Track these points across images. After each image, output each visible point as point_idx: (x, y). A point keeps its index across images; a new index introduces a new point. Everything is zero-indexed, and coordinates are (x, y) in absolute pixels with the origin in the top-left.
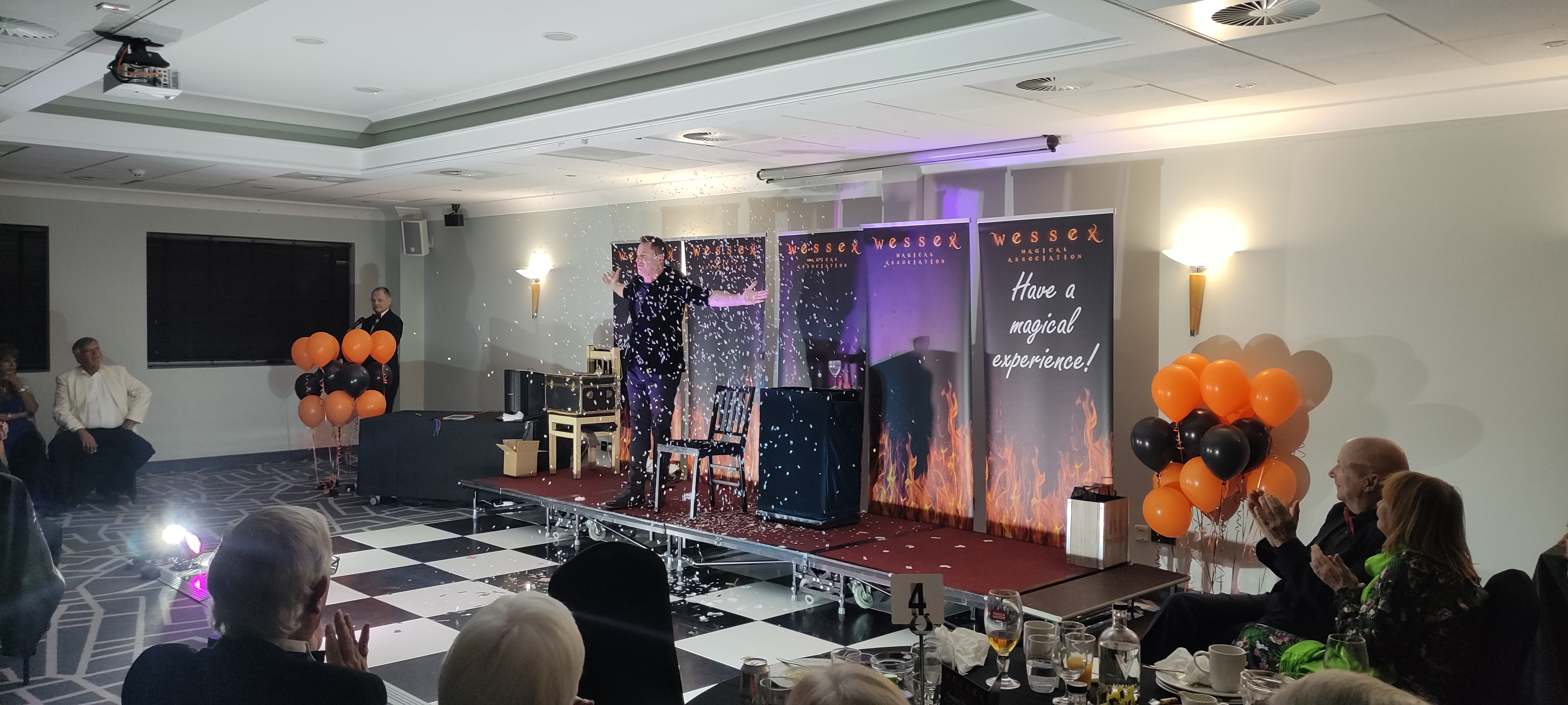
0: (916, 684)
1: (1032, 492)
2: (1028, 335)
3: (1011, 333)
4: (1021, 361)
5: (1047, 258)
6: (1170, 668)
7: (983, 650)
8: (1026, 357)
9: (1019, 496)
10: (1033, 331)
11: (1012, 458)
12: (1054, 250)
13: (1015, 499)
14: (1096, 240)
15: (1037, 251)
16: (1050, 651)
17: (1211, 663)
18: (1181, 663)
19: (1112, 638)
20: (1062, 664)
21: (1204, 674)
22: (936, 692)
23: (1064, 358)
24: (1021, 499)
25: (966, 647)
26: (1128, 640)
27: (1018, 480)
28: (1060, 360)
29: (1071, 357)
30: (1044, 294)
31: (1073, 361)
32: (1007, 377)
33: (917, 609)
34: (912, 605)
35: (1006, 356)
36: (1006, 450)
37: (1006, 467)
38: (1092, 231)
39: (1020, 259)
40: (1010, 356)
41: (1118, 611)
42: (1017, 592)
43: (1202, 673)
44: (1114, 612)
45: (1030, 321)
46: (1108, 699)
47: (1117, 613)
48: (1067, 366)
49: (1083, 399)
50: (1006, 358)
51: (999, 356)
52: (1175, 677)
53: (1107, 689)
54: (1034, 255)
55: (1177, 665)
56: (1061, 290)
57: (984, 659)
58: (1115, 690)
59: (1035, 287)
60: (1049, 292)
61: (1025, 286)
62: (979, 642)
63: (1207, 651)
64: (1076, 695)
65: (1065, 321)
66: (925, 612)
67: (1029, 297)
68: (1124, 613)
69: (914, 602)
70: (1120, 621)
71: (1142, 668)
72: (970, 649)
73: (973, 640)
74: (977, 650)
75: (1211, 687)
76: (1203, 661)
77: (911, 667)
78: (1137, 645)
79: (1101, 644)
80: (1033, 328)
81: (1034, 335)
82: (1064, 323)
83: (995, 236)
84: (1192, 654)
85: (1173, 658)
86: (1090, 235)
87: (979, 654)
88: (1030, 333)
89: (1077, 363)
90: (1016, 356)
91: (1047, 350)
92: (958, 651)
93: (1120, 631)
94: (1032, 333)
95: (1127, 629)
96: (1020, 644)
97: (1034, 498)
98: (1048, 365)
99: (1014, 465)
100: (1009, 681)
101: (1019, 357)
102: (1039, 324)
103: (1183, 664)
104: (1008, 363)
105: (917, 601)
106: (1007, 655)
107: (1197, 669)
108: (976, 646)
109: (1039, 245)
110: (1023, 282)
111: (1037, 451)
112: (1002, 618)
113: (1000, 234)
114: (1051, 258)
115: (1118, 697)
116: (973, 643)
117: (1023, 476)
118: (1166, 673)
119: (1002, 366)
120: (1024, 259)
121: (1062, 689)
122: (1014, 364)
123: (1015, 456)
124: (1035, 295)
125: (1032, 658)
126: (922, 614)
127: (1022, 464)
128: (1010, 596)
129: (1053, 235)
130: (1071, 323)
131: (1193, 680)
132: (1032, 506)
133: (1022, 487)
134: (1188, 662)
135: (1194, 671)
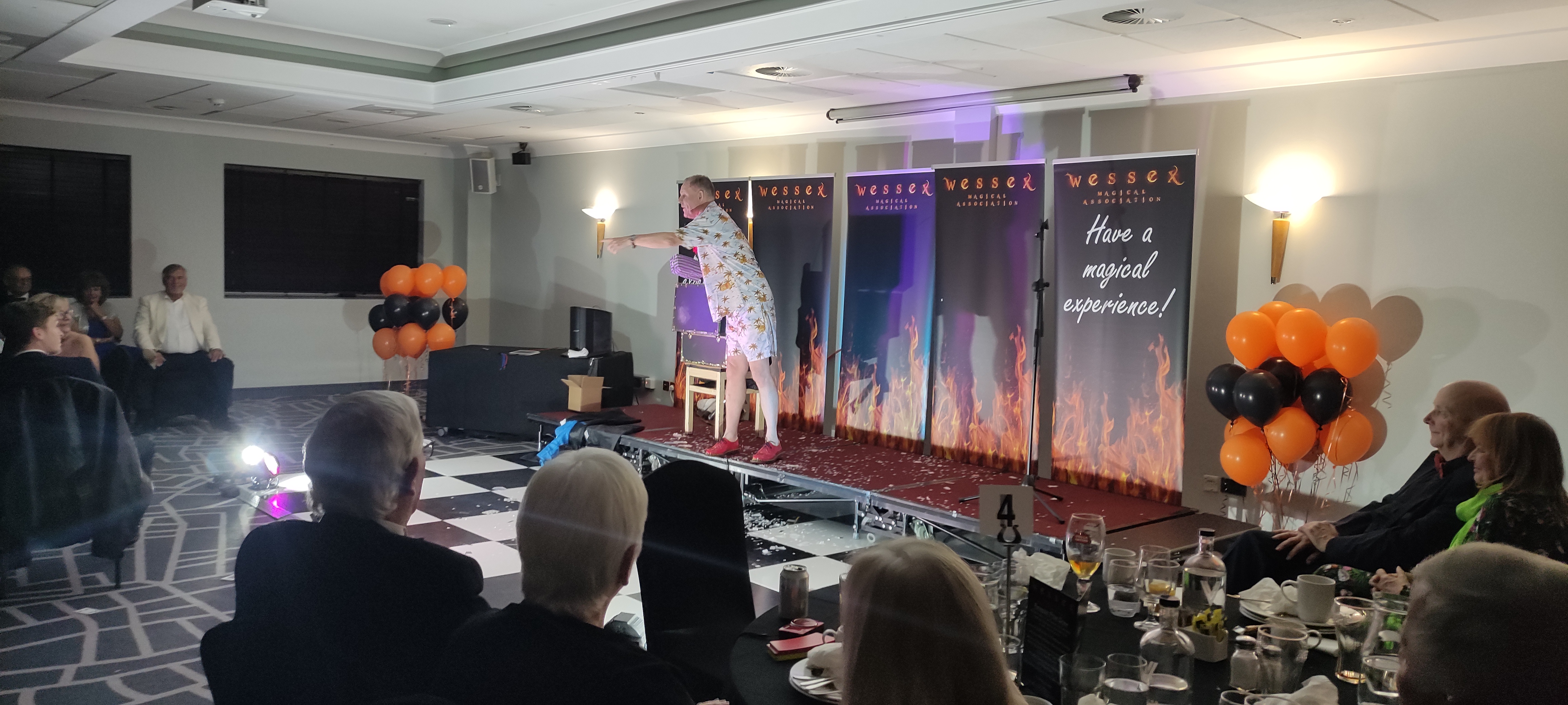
0: (1000, 599)
1: (1100, 438)
2: (1101, 279)
3: (1084, 276)
4: (1094, 306)
5: (1124, 201)
6: (1256, 598)
7: (1061, 575)
8: (1099, 301)
9: (1086, 443)
10: (1106, 275)
11: (1080, 403)
12: (1132, 193)
13: (1082, 445)
14: (1176, 182)
15: (1113, 194)
16: (1132, 577)
17: (1299, 593)
18: (1266, 593)
21: (1291, 604)
22: (1022, 604)
23: (1137, 303)
24: (1089, 444)
25: (1046, 568)
26: (1214, 568)
27: (1085, 426)
28: (1134, 305)
29: (1145, 302)
30: (1120, 238)
31: (1148, 306)
32: (1078, 322)
33: (1006, 521)
34: (1000, 516)
35: (1078, 300)
36: (1074, 396)
37: (1075, 412)
38: (1173, 173)
39: (1096, 201)
40: (1082, 300)
42: (1100, 516)
43: (1289, 602)
44: (1201, 537)
45: (1104, 265)
46: (1194, 621)
48: (1141, 311)
49: (1156, 345)
50: (1078, 303)
51: (1070, 300)
52: (1258, 605)
54: (1110, 198)
55: (1262, 594)
56: (1137, 233)
57: (1062, 583)
58: (1200, 616)
59: (1110, 230)
60: (1125, 235)
61: (1100, 229)
62: (1058, 567)
63: (1295, 579)
65: (1140, 265)
66: (1013, 524)
67: (1104, 241)
68: (1211, 540)
69: (1003, 514)
71: (1227, 597)
72: (1049, 573)
73: (1054, 565)
74: (1056, 575)
76: (1290, 591)
80: (1107, 272)
81: (1108, 279)
82: (1139, 268)
83: (1071, 177)
84: (1279, 584)
86: (1170, 177)
87: (1057, 579)
88: (1103, 277)
90: (1089, 301)
91: (1121, 295)
92: (1036, 575)
94: (1106, 277)
95: (1213, 556)
96: (1101, 567)
97: (1102, 444)
98: (1121, 310)
99: (1082, 408)
100: (1089, 605)
101: (1091, 301)
102: (1113, 268)
103: (1268, 594)
104: (1079, 307)
105: (1005, 512)
106: (1087, 578)
107: (1284, 599)
108: (1054, 571)
109: (1115, 187)
110: (1098, 225)
111: (1106, 397)
112: (1085, 541)
113: (1076, 176)
114: (1128, 201)
115: (1204, 619)
116: (1051, 568)
117: (1091, 421)
118: (1250, 603)
119: (1073, 311)
120: (1100, 202)
121: (1143, 614)
122: (1086, 308)
123: (1083, 402)
124: (1111, 239)
125: (1113, 583)
126: (1011, 526)
127: (1090, 410)
128: (1093, 519)
129: (1131, 177)
130: (1146, 268)
131: (1280, 609)
132: (1099, 453)
133: (1089, 433)
134: (1274, 592)
135: (1281, 601)
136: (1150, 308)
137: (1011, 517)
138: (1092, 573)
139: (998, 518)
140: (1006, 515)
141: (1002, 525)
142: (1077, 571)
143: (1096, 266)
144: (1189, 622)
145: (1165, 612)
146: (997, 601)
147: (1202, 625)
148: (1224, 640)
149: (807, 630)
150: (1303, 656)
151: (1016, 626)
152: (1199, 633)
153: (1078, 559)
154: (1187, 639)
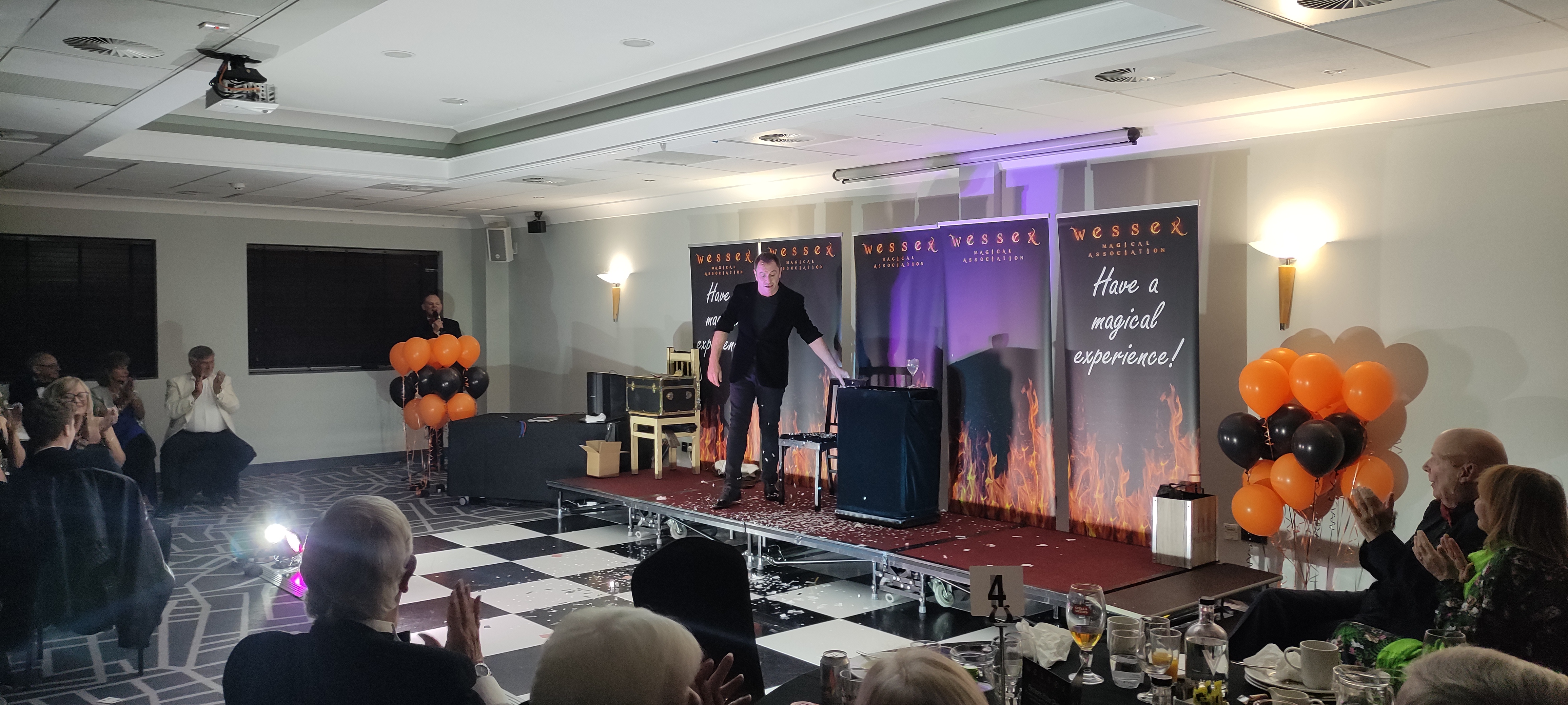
0: (996, 677)
1: (1116, 490)
2: (1110, 330)
3: (1092, 329)
4: (1103, 357)
5: (1129, 253)
6: (1260, 664)
7: (1066, 644)
8: (1109, 353)
9: (1103, 495)
10: (1115, 327)
11: (1095, 455)
12: (1136, 244)
13: (1098, 498)
14: (1180, 233)
15: (1118, 245)
16: (1134, 648)
17: (1302, 660)
18: (1269, 659)
19: (1199, 633)
20: (1147, 660)
21: (1296, 671)
22: (1018, 686)
23: (1147, 354)
24: (1106, 496)
25: (1048, 642)
26: (1216, 636)
27: (1101, 478)
28: (1143, 356)
29: (1155, 353)
30: (1127, 289)
31: (1157, 356)
32: (1089, 374)
33: (997, 601)
34: (991, 597)
35: (1087, 352)
36: (1089, 448)
37: (1089, 465)
38: (1176, 224)
39: (1101, 254)
40: (1092, 352)
41: (1205, 605)
42: (1099, 586)
43: (1293, 669)
44: (1201, 606)
45: (1112, 317)
46: (1194, 694)
47: (1204, 608)
48: (1151, 362)
49: (1168, 396)
50: (1088, 355)
51: (1080, 353)
52: (1265, 673)
53: (1193, 684)
54: (1115, 250)
55: (1267, 661)
56: (1143, 285)
57: (1066, 654)
58: (1202, 686)
59: (1116, 282)
60: (1131, 287)
61: (1107, 281)
62: (1062, 637)
63: (1298, 646)
64: (1161, 688)
65: (1148, 316)
66: (1004, 605)
67: (1111, 292)
68: (1211, 608)
69: (993, 594)
70: (1208, 616)
71: (1230, 664)
72: (1052, 644)
73: (1055, 635)
74: (1059, 645)
75: (1301, 683)
76: (1294, 657)
77: (991, 659)
78: (1225, 641)
79: (1187, 639)
80: (1115, 324)
81: (1116, 330)
82: (1147, 318)
83: (1075, 231)
84: (1283, 650)
85: (1263, 654)
86: (1173, 228)
87: (1062, 649)
88: (1112, 328)
90: (1098, 352)
91: (1130, 346)
92: (1040, 646)
93: (1207, 627)
94: (1114, 329)
95: (1214, 624)
96: (1104, 636)
97: (1118, 496)
98: (1131, 361)
99: (1097, 461)
100: (1092, 677)
101: (1101, 353)
102: (1121, 320)
103: (1273, 661)
104: (1090, 358)
105: (996, 592)
106: (1090, 650)
107: (1287, 666)
108: (1058, 641)
109: (1120, 239)
110: (1105, 277)
111: (1121, 449)
112: (1085, 612)
113: (1080, 229)
114: (1133, 252)
115: (1205, 692)
116: (1055, 639)
117: (1106, 473)
118: (1255, 669)
119: (1083, 363)
120: (1105, 254)
121: (1144, 688)
122: (1096, 361)
123: (1097, 454)
124: (1117, 291)
125: (1116, 653)
126: (1002, 606)
127: (1105, 462)
128: (1093, 590)
129: (1135, 229)
130: (1154, 318)
131: (1284, 676)
132: (1116, 505)
133: (1106, 485)
134: (1278, 658)
135: (1285, 667)
136: (1160, 359)
137: (1001, 597)
138: (1093, 645)
139: (989, 599)
140: (997, 595)
141: (994, 606)
142: (1079, 643)
143: (1104, 318)
144: (1190, 694)
147: (1202, 698)
153: (1080, 631)
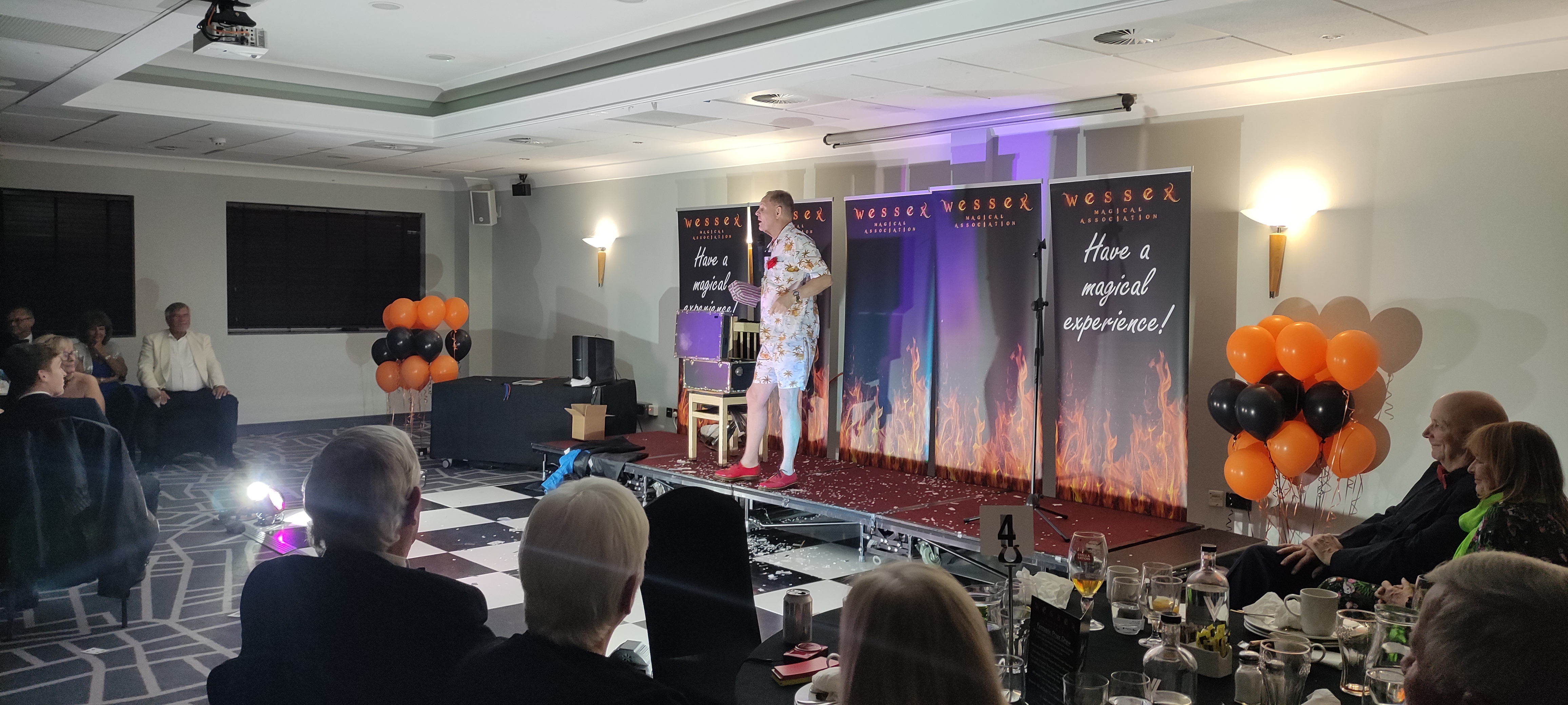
0: (1003, 619)
1: (1103, 455)
2: (1100, 297)
3: (1083, 295)
4: (1093, 323)
5: (1121, 218)
6: (1260, 613)
7: (1065, 593)
8: (1098, 319)
9: (1090, 460)
10: (1105, 293)
11: (1083, 421)
12: (1128, 211)
13: (1085, 464)
14: (1172, 199)
15: (1110, 212)
16: (1136, 595)
17: (1302, 607)
18: (1270, 608)
20: (1148, 605)
21: (1295, 618)
23: (1137, 320)
24: (1093, 461)
25: (1048, 591)
26: (1217, 583)
27: (1088, 444)
28: (1133, 323)
29: (1145, 319)
30: (1118, 256)
31: (1147, 323)
32: (1078, 340)
33: (1007, 541)
34: (1001, 536)
35: (1077, 318)
36: (1077, 414)
37: (1077, 430)
38: (1169, 190)
39: (1093, 220)
40: (1082, 318)
42: (1102, 534)
43: (1292, 616)
44: (1203, 553)
45: (1102, 283)
46: (1197, 637)
48: (1141, 327)
49: (1157, 362)
50: (1078, 321)
51: (1070, 319)
52: (1263, 620)
54: (1107, 217)
55: (1266, 609)
56: (1135, 252)
57: (1068, 600)
58: (1205, 631)
59: (1108, 248)
61: (1098, 247)
62: (1061, 586)
63: (1299, 594)
65: (1139, 282)
66: (1014, 545)
67: (1102, 259)
68: (1213, 555)
69: (1003, 533)
71: (1230, 613)
72: (1053, 592)
73: (1055, 583)
74: (1059, 594)
75: (1301, 630)
76: (1293, 605)
77: (999, 599)
80: (1105, 290)
81: (1107, 297)
82: (1138, 284)
83: (1067, 197)
84: (1283, 598)
85: (1262, 603)
86: (1166, 194)
87: (1061, 598)
88: (1102, 295)
89: (1151, 325)
90: (1088, 319)
91: (1120, 313)
92: (1041, 594)
94: (1105, 295)
95: (1215, 571)
96: (1104, 584)
97: (1105, 461)
98: (1121, 327)
99: (1085, 427)
100: (1093, 623)
101: (1091, 319)
102: (1112, 286)
103: (1273, 609)
104: (1079, 326)
105: (1006, 532)
106: (1091, 596)
107: (1287, 613)
108: (1059, 589)
109: (1112, 206)
110: (1096, 243)
111: (1108, 414)
112: (1087, 559)
113: (1072, 195)
114: (1125, 218)
115: (1208, 635)
116: (1054, 587)
117: (1094, 439)
118: (1254, 617)
119: (1073, 329)
120: (1097, 220)
121: (1148, 631)
122: (1086, 326)
123: (1085, 420)
124: (1109, 257)
125: (1117, 601)
126: (1012, 546)
127: (1093, 428)
128: (1095, 537)
129: (1127, 195)
130: (1145, 285)
131: (1284, 623)
132: (1103, 470)
133: (1093, 451)
135: (1284, 615)
137: (1011, 537)
138: (1095, 591)
139: (999, 539)
140: (1007, 535)
141: (1003, 545)
142: (1081, 589)
143: (1095, 284)
144: (1193, 638)
145: (1167, 629)
146: (1000, 621)
147: (1205, 641)
148: (1228, 655)
149: (812, 655)
150: (1306, 669)
151: (1020, 646)
152: (1202, 649)
153: (1081, 578)
154: (1190, 656)
